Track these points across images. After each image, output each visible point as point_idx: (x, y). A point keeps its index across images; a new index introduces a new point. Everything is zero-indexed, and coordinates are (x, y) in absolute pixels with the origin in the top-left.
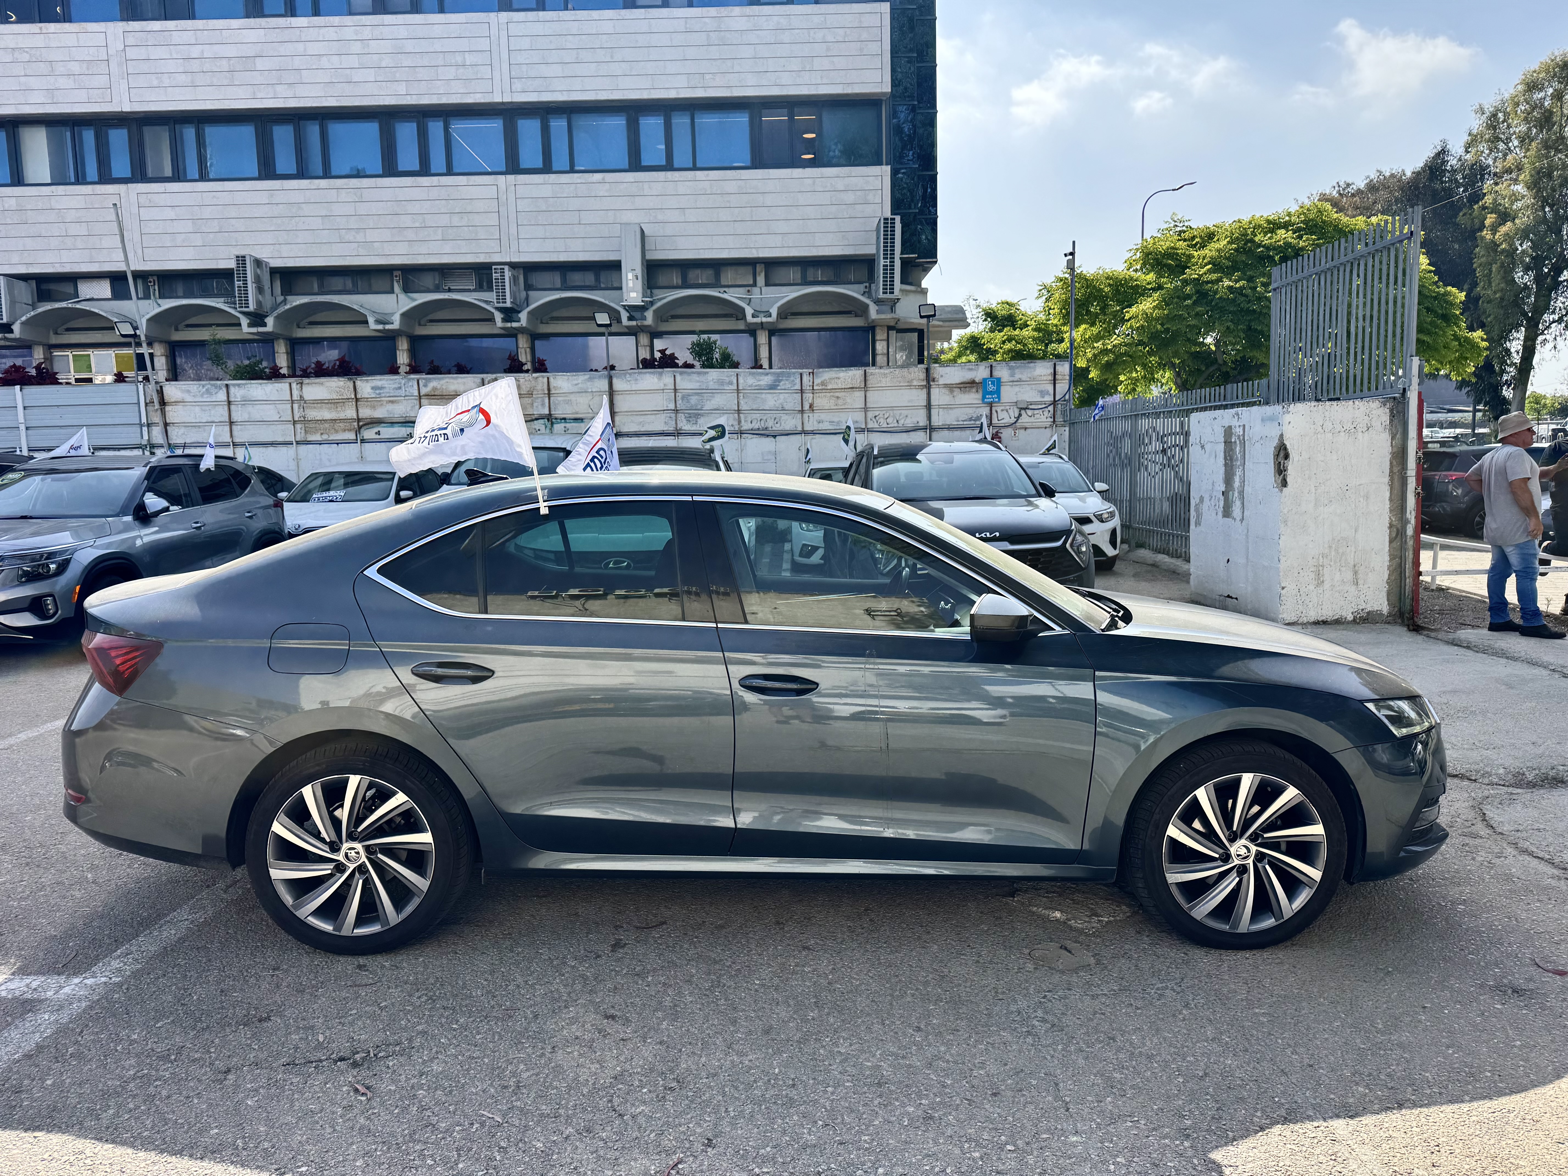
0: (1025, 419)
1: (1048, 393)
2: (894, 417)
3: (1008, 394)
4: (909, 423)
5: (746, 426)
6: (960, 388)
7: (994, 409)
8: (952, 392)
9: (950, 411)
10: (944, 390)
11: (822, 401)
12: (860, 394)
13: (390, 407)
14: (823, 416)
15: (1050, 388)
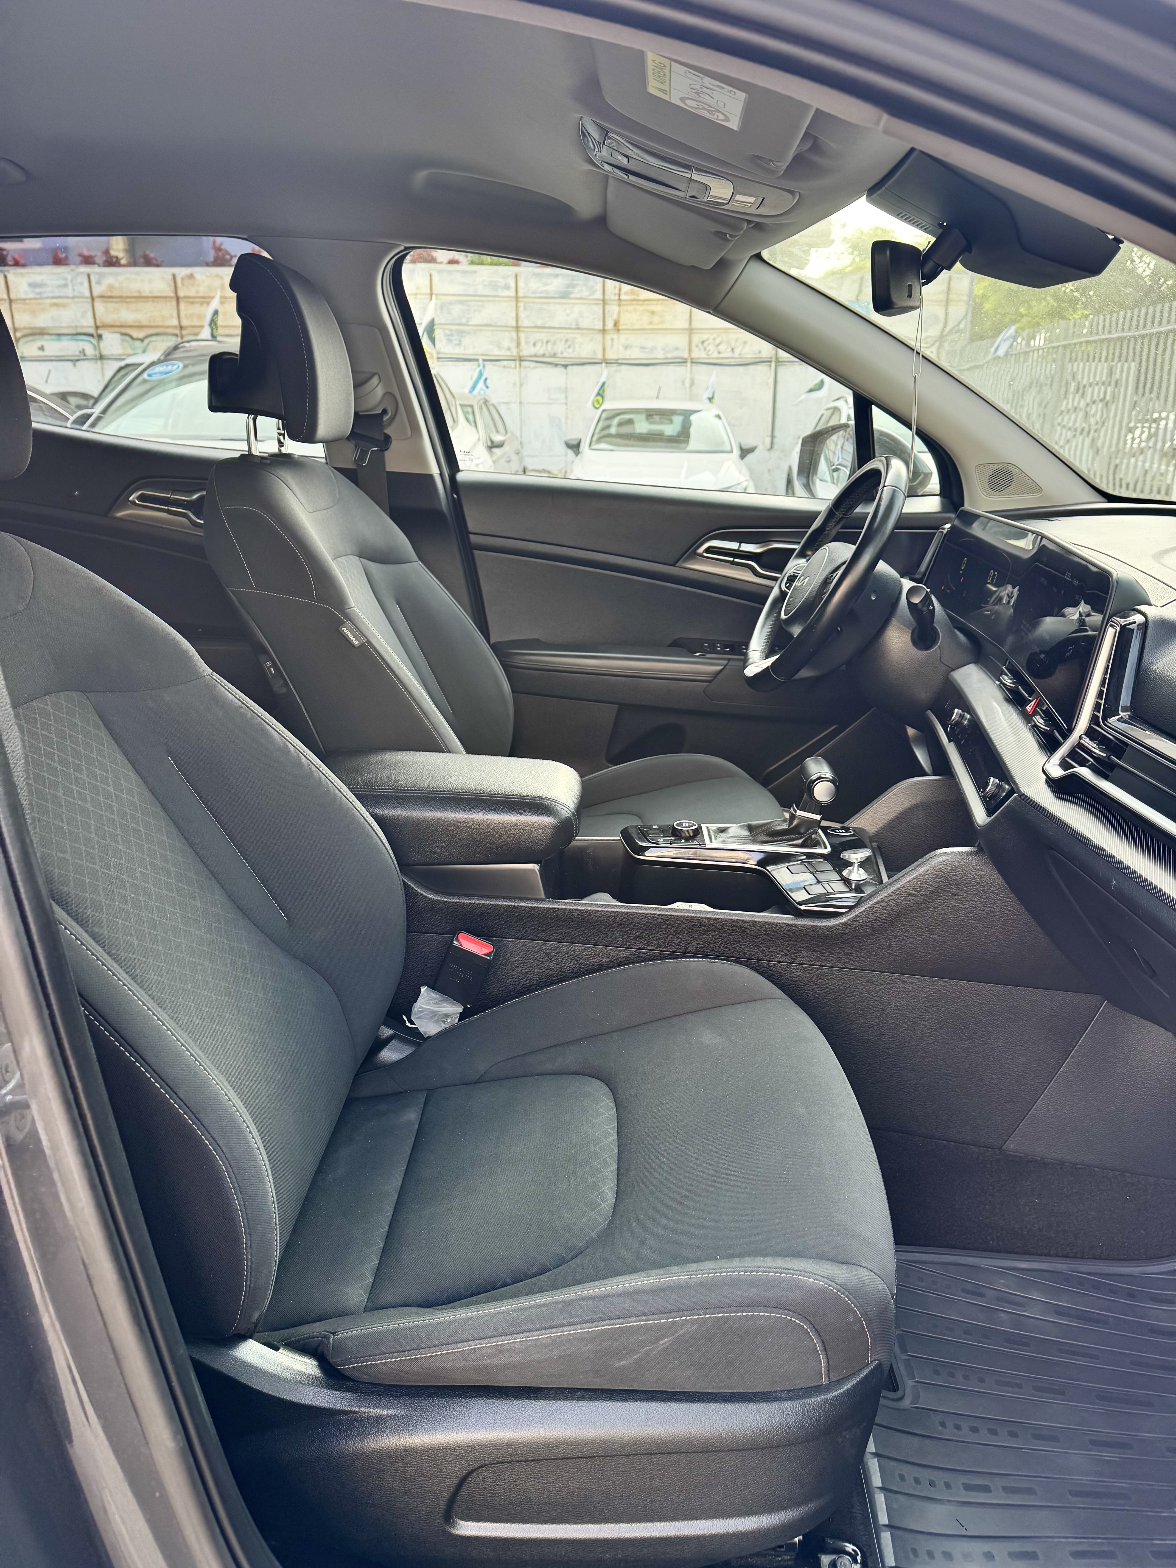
2: (728, 342)
4: (748, 352)
5: (527, 350)
11: (629, 318)
12: (683, 309)
13: (54, 312)
14: (632, 339)
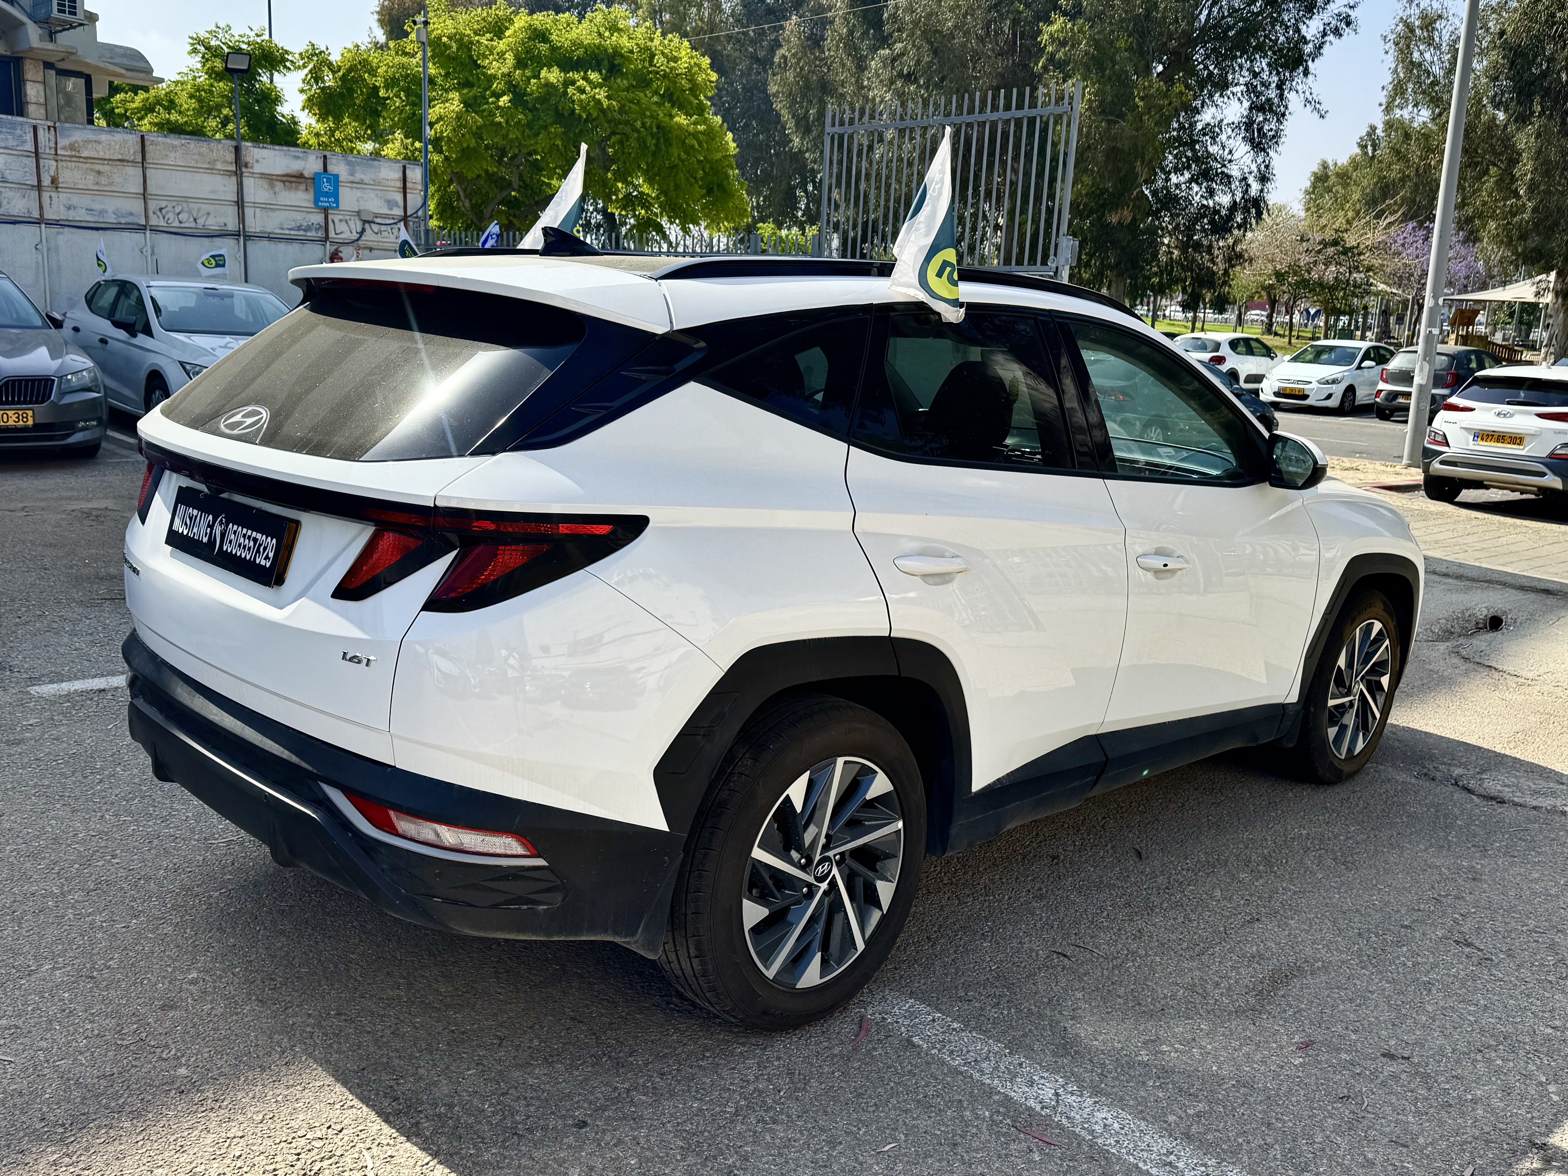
0: (369, 236)
1: (396, 204)
2: (190, 212)
3: (349, 199)
4: (213, 224)
6: (283, 182)
7: (330, 217)
8: (272, 186)
9: (270, 214)
10: (260, 182)
11: (69, 175)
12: (134, 173)
14: (75, 200)
15: (399, 198)
